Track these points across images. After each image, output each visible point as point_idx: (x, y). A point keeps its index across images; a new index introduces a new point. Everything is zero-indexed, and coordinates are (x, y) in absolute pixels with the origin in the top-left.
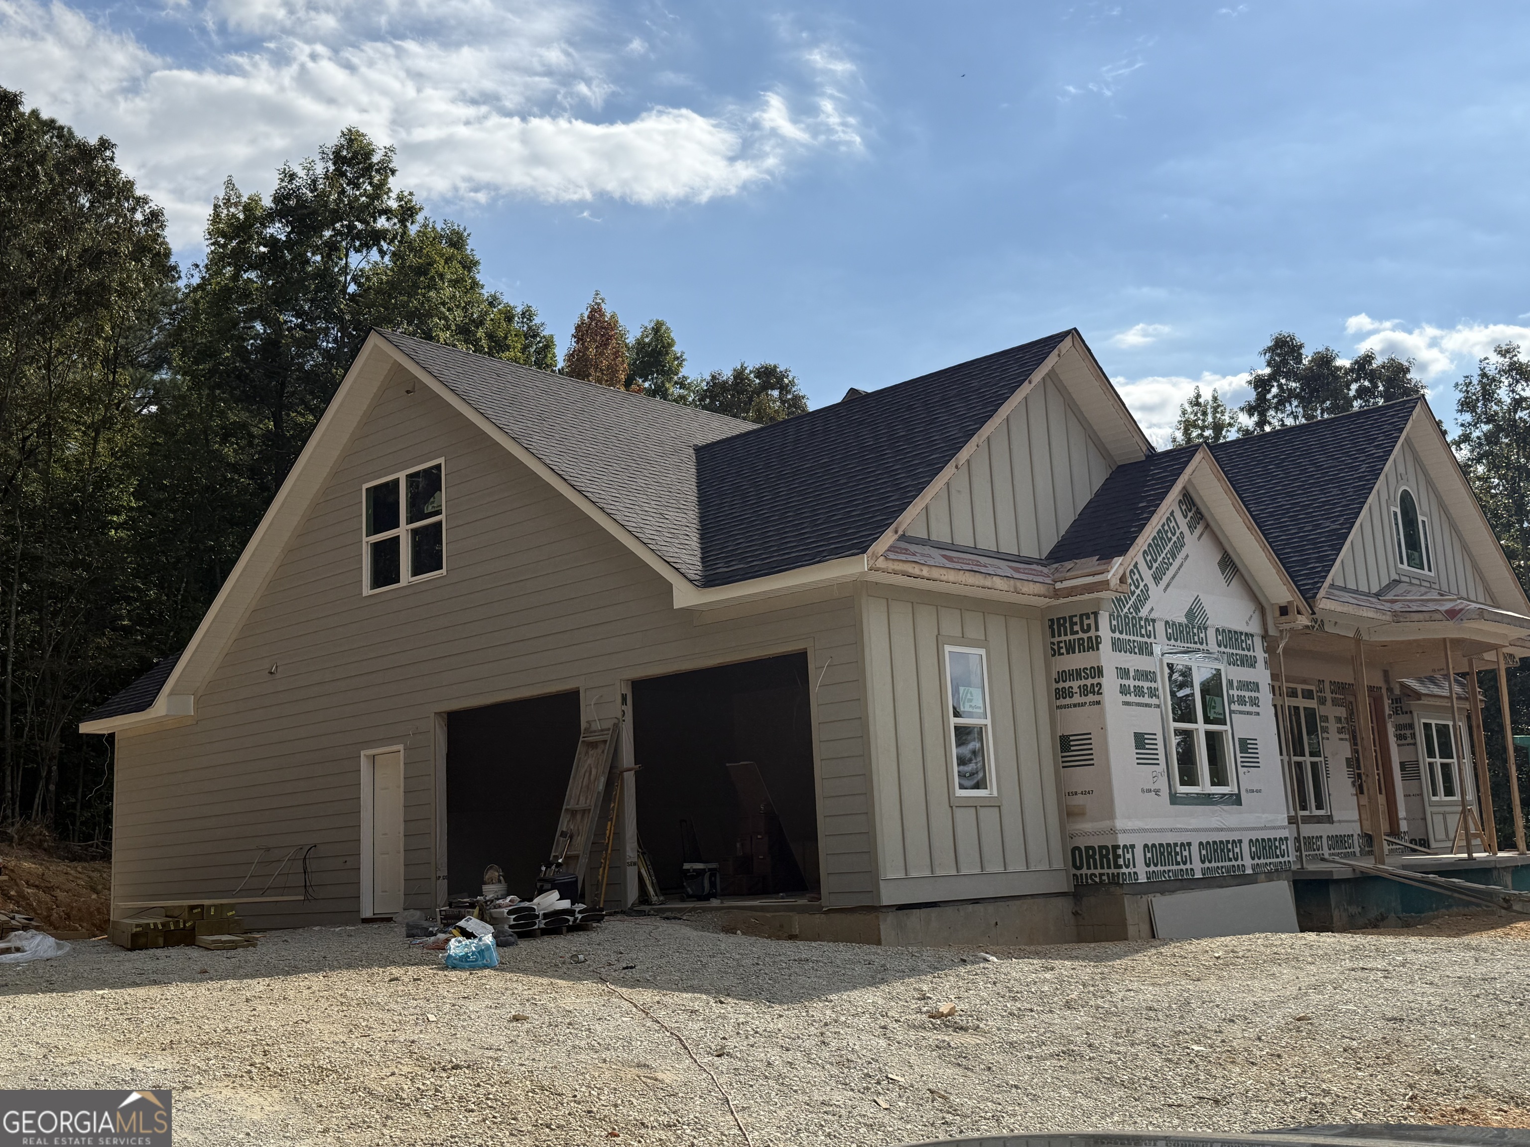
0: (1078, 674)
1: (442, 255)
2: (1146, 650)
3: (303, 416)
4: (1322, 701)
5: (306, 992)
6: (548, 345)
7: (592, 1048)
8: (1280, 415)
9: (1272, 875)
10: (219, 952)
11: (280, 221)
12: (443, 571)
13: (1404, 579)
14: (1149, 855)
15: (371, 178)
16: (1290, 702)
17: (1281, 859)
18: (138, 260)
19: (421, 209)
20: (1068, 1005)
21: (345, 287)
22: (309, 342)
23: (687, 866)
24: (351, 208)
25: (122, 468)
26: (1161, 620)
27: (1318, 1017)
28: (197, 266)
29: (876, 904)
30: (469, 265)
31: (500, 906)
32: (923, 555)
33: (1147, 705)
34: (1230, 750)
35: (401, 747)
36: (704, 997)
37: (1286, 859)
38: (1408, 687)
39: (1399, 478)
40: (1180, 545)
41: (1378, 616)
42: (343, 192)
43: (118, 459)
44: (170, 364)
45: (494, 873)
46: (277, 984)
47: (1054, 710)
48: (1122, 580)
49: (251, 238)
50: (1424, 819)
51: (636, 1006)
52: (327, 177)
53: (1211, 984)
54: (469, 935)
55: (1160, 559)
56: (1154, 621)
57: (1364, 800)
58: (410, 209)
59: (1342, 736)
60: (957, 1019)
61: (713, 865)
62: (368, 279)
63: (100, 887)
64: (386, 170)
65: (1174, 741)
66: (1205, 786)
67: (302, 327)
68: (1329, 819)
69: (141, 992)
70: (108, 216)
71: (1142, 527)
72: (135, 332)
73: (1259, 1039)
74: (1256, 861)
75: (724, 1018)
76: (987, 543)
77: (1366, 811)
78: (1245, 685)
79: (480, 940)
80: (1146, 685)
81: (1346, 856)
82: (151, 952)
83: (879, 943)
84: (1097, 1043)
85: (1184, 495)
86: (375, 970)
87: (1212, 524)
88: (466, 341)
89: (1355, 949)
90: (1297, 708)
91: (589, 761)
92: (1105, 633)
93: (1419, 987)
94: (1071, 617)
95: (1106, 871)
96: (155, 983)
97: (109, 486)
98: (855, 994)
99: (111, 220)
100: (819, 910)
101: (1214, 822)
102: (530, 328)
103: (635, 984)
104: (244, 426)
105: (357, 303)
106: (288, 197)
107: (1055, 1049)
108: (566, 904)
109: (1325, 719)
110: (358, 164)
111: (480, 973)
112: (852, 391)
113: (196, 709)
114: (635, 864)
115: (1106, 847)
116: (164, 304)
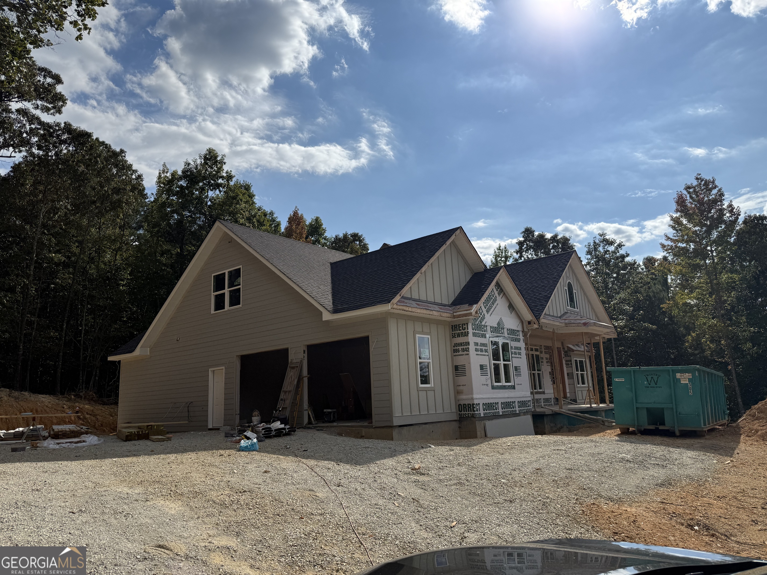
0: (461, 344)
1: (241, 193)
2: (484, 336)
3: (190, 247)
4: (541, 352)
5: (190, 460)
6: (279, 224)
7: (293, 484)
8: (527, 254)
9: (525, 413)
10: (157, 443)
11: (184, 180)
12: (241, 305)
13: (569, 312)
14: (484, 407)
15: (217, 165)
16: (531, 353)
17: (528, 408)
18: (133, 192)
19: (234, 176)
20: (459, 465)
21: (207, 203)
22: (194, 222)
23: (325, 410)
24: (210, 176)
25: (125, 265)
26: (489, 326)
27: (543, 469)
28: (153, 194)
29: (392, 425)
30: (251, 196)
31: (259, 427)
32: (409, 303)
33: (484, 355)
34: (511, 370)
35: (224, 368)
36: (332, 463)
37: (530, 408)
38: (570, 348)
39: (567, 278)
40: (495, 300)
41: (560, 324)
42: (207, 170)
43: (123, 261)
44: (143, 228)
45: (256, 413)
46: (179, 456)
47: (453, 356)
48: (476, 312)
49: (174, 185)
50: (575, 392)
51: (308, 467)
52: (201, 164)
53: (507, 456)
54: (248, 438)
55: (489, 305)
56: (486, 326)
57: (555, 386)
58: (230, 176)
59: (548, 364)
60: (421, 471)
61: (335, 410)
62: (215, 200)
63: (113, 415)
64: (222, 163)
65: (493, 367)
66: (503, 383)
67: (191, 216)
68: (544, 393)
69: (129, 459)
70: (123, 176)
71: (483, 294)
72: (131, 216)
73: (524, 477)
74: (520, 408)
75: (340, 471)
76: (431, 299)
77: (556, 390)
78: (516, 348)
79: (252, 441)
80: (484, 348)
81: (549, 405)
82: (133, 442)
83: (392, 439)
84: (469, 479)
85: (497, 283)
86: (214, 451)
87: (506, 293)
88: (250, 223)
89: (555, 442)
90: (533, 355)
91: (291, 374)
92: (470, 330)
93: (577, 457)
94: (459, 325)
95: (470, 412)
96: (135, 455)
97: (120, 271)
98: (385, 461)
99: (124, 177)
100: (372, 427)
101: (506, 395)
102: (272, 218)
103: (307, 457)
104: (169, 251)
105: (211, 208)
106: (187, 171)
107: (455, 482)
108: (283, 426)
109: (542, 358)
110: (213, 160)
111: (252, 453)
112: (385, 244)
113: (150, 352)
114: (307, 410)
115: (470, 404)
116: (142, 207)
